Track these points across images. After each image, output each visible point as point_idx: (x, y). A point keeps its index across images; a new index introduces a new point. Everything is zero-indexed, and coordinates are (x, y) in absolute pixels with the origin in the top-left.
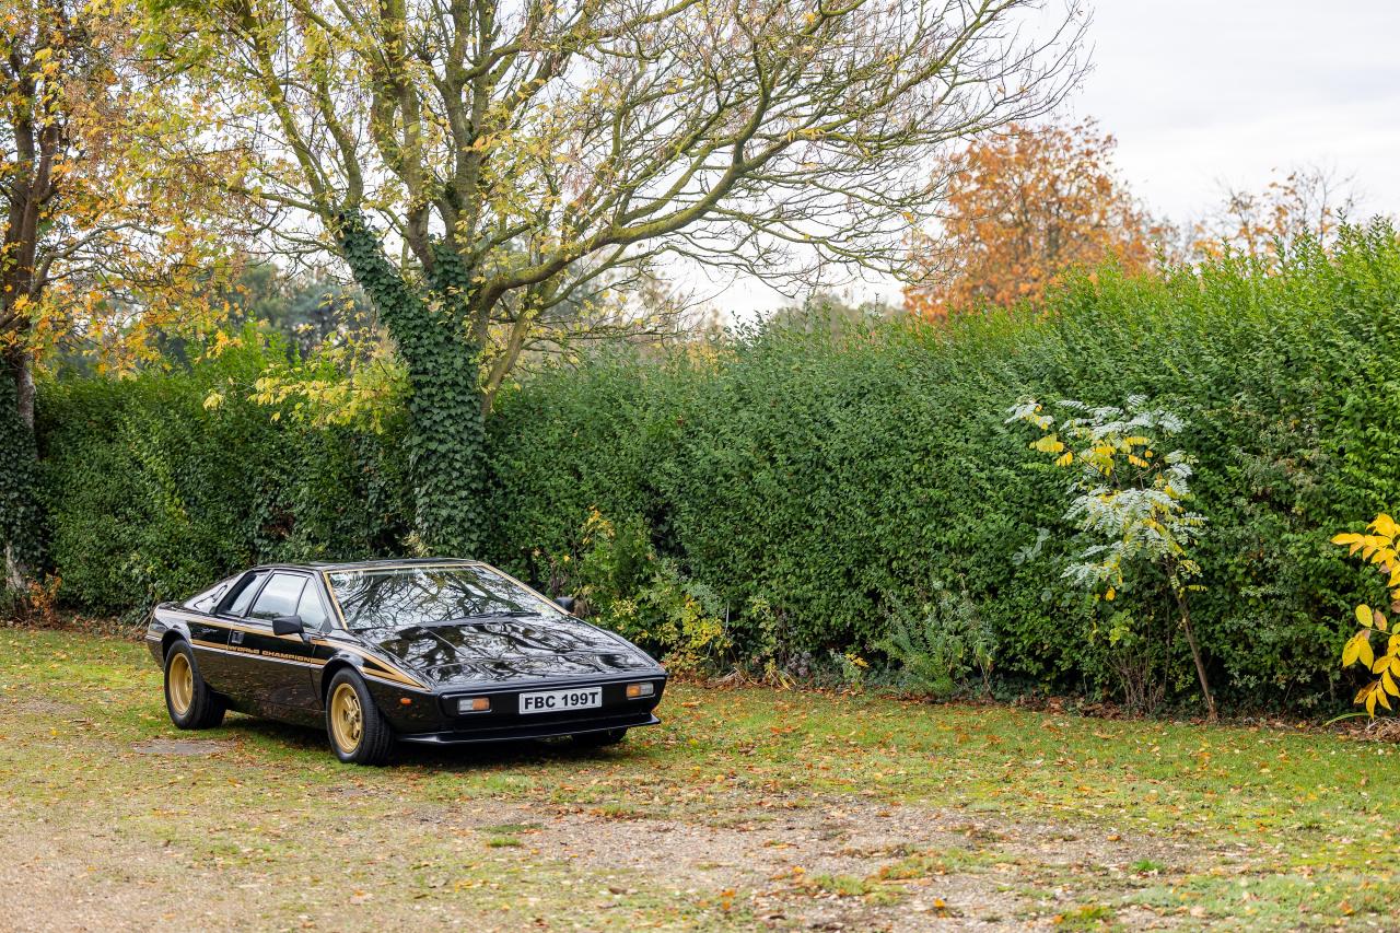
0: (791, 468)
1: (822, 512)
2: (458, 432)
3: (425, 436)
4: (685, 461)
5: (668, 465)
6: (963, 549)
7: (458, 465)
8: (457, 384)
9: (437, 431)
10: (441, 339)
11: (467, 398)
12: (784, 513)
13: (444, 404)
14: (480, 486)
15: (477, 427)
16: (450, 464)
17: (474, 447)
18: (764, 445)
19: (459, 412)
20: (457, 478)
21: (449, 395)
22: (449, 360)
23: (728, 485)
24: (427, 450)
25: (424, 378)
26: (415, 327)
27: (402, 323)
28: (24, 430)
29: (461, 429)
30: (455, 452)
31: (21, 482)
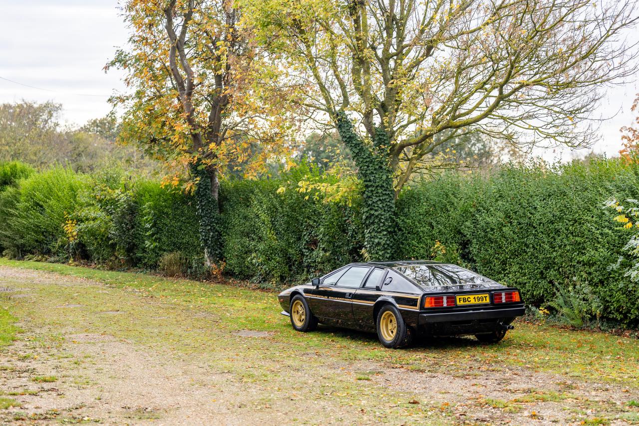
0: (519, 226)
1: (531, 246)
2: (383, 207)
3: (369, 208)
4: (475, 222)
5: (468, 224)
6: (590, 264)
7: (383, 221)
8: (383, 186)
9: (374, 206)
10: (377, 167)
11: (387, 193)
12: (515, 246)
13: (378, 195)
14: (392, 230)
15: (391, 205)
16: (380, 220)
17: (390, 213)
18: (508, 216)
19: (384, 198)
20: (382, 226)
21: (380, 191)
22: (380, 176)
23: (492, 233)
24: (370, 214)
25: (369, 184)
26: (366, 162)
27: (361, 160)
28: (214, 201)
29: (384, 205)
30: (382, 215)
31: (212, 222)
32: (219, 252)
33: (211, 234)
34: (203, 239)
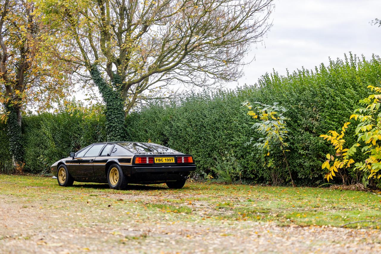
0: (196, 127)
1: (203, 138)
2: (118, 121)
3: (109, 122)
7: (117, 129)
8: (118, 109)
9: (113, 121)
10: (114, 97)
11: (120, 112)
13: (114, 114)
15: (123, 120)
16: (116, 129)
17: (122, 125)
19: (118, 116)
20: (117, 133)
21: (116, 112)
22: (116, 103)
23: (181, 132)
24: (110, 125)
25: (110, 107)
26: (108, 94)
27: (105, 93)
28: (19, 126)
29: (119, 120)
30: (117, 126)
31: (17, 139)
32: (22, 158)
33: (17, 146)
34: (11, 150)
